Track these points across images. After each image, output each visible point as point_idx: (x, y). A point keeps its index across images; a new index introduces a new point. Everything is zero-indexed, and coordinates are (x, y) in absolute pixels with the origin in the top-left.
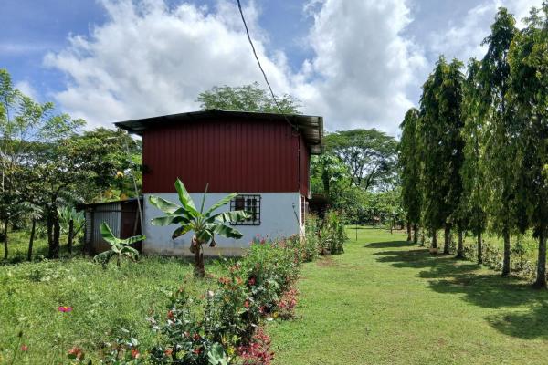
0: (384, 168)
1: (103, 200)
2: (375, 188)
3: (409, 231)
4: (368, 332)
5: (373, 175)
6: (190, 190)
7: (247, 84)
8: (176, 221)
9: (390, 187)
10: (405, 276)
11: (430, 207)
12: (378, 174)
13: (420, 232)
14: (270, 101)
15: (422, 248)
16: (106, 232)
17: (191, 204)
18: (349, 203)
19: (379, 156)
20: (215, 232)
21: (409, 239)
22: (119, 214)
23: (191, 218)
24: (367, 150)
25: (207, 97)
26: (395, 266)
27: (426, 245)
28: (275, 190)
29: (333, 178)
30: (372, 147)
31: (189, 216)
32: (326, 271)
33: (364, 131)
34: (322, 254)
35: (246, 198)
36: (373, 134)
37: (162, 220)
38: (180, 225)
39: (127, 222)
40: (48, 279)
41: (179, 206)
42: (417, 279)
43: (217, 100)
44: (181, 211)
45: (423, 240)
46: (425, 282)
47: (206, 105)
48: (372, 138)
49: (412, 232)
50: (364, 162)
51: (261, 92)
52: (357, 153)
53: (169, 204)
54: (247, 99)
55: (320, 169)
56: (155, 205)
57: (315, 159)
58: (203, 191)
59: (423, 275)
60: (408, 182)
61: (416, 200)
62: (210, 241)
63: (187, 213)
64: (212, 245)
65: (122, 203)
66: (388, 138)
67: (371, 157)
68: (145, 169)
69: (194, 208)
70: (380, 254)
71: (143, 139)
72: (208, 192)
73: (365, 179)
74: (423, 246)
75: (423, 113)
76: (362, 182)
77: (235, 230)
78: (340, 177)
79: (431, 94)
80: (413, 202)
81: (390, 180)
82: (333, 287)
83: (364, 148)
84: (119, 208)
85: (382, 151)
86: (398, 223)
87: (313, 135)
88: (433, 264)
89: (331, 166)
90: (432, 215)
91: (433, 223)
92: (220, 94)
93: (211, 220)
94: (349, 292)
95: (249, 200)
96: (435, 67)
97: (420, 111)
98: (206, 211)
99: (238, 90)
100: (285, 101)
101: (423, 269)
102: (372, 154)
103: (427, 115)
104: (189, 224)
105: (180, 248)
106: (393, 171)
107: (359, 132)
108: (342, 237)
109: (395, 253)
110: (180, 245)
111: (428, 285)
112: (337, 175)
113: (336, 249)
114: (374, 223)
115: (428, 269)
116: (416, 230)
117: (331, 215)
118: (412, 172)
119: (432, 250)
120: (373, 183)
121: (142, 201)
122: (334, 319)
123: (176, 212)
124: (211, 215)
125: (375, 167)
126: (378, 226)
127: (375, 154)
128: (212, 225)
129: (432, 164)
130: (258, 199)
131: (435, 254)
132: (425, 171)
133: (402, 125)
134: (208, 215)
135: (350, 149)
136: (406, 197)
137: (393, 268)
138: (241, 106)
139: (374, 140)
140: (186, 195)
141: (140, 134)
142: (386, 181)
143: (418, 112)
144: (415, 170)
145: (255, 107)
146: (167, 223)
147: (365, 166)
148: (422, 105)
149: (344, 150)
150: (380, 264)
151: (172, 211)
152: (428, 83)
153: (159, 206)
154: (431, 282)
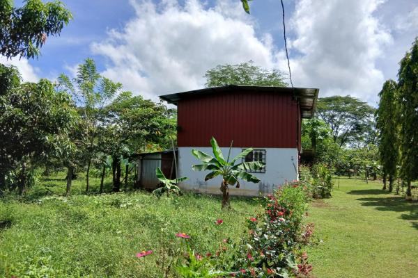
0: (357, 129)
1: (147, 151)
2: (348, 145)
3: (384, 182)
4: (373, 257)
5: (347, 134)
6: (220, 146)
7: (243, 63)
8: (210, 167)
9: (362, 145)
10: (389, 217)
11: (407, 162)
12: (352, 133)
13: (395, 182)
14: (262, 75)
15: (397, 196)
16: (159, 174)
17: (221, 156)
18: (333, 158)
19: (353, 118)
20: (239, 177)
21: (385, 188)
22: (160, 161)
23: (221, 166)
24: (342, 113)
25: (212, 74)
26: (379, 209)
27: (401, 193)
28: (278, 146)
29: (320, 137)
30: (347, 110)
31: (220, 164)
32: (322, 211)
33: (340, 97)
34: (314, 197)
35: (254, 152)
36: (347, 100)
37: (199, 167)
38: (211, 171)
39: (165, 167)
40: (125, 205)
41: (212, 158)
42: (400, 220)
43: (220, 76)
44: (213, 160)
45: (398, 189)
46: (408, 222)
47: (211, 79)
48: (347, 103)
49: (388, 183)
50: (339, 123)
51: (254, 68)
52: (333, 116)
53: (205, 156)
54: (243, 74)
55: (309, 129)
56: (197, 156)
57: (305, 121)
58: (229, 146)
59: (405, 217)
60: (385, 141)
61: (392, 157)
62: (236, 184)
63: (217, 162)
64: (238, 186)
65: (163, 154)
66: (362, 103)
67: (346, 119)
68: (180, 129)
69: (223, 158)
70: (362, 199)
71: (178, 107)
72: (233, 146)
73: (339, 138)
74: (398, 194)
75: (401, 84)
76: (337, 140)
77: (254, 176)
78: (326, 137)
79: (408, 68)
80: (390, 158)
81: (361, 138)
82: (332, 223)
83: (340, 112)
84: (160, 157)
85: (356, 115)
86: (371, 174)
87: (306, 103)
88: (411, 209)
89: (319, 127)
90: (408, 168)
91: (409, 176)
92: (223, 71)
93: (235, 168)
94: (348, 228)
95: (256, 154)
96: (412, 46)
97: (397, 82)
98: (231, 161)
99: (236, 68)
100: (274, 75)
101: (403, 213)
102: (347, 117)
103: (405, 86)
104: (219, 171)
105: (204, 188)
106: (365, 131)
107: (336, 99)
108: (330, 185)
109: (376, 199)
110: (204, 186)
111: (411, 225)
112: (324, 134)
113: (324, 194)
114: (349, 174)
115: (408, 213)
116: (391, 180)
117: (320, 167)
118: (389, 132)
119: (407, 198)
120: (346, 140)
121: (177, 152)
122: (343, 247)
123: (210, 162)
124: (235, 164)
125: (350, 128)
126: (353, 177)
127: (350, 117)
128: (236, 171)
129: (409, 127)
130: (263, 152)
131: (410, 201)
132: (402, 133)
133: (381, 93)
134: (232, 164)
135: (327, 113)
136: (382, 153)
137: (377, 211)
138: (238, 79)
139: (348, 105)
140: (218, 149)
141: (176, 104)
142: (358, 139)
143: (395, 83)
144: (391, 131)
145: (249, 80)
146: (203, 169)
147: (340, 127)
148: (400, 78)
149: (322, 113)
150: (365, 207)
151: (208, 160)
152: (405, 59)
153: (199, 156)
154: (414, 223)
